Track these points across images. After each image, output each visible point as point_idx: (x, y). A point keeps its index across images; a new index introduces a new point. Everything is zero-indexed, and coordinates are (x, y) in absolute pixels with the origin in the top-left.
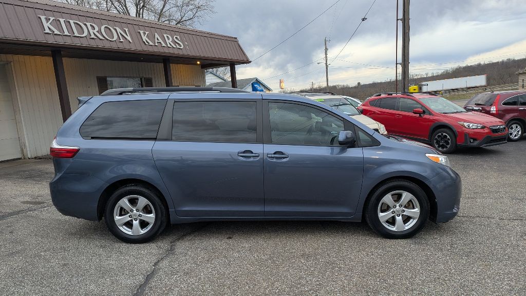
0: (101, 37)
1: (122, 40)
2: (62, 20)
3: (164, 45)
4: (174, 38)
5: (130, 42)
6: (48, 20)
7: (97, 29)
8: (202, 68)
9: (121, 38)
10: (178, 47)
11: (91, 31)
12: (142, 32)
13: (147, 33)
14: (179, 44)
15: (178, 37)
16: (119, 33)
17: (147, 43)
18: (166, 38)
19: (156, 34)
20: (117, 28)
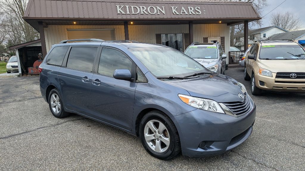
0: (147, 13)
1: (159, 13)
2: (127, 7)
3: (186, 13)
4: (196, 8)
5: (164, 14)
6: (120, 7)
7: (145, 9)
8: (227, 25)
9: (159, 12)
10: (197, 14)
11: (142, 10)
12: (173, 7)
13: (176, 7)
14: (198, 12)
15: (199, 8)
16: (158, 10)
17: (174, 13)
18: (189, 9)
19: (183, 7)
20: (158, 7)
